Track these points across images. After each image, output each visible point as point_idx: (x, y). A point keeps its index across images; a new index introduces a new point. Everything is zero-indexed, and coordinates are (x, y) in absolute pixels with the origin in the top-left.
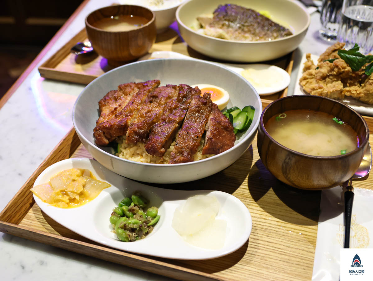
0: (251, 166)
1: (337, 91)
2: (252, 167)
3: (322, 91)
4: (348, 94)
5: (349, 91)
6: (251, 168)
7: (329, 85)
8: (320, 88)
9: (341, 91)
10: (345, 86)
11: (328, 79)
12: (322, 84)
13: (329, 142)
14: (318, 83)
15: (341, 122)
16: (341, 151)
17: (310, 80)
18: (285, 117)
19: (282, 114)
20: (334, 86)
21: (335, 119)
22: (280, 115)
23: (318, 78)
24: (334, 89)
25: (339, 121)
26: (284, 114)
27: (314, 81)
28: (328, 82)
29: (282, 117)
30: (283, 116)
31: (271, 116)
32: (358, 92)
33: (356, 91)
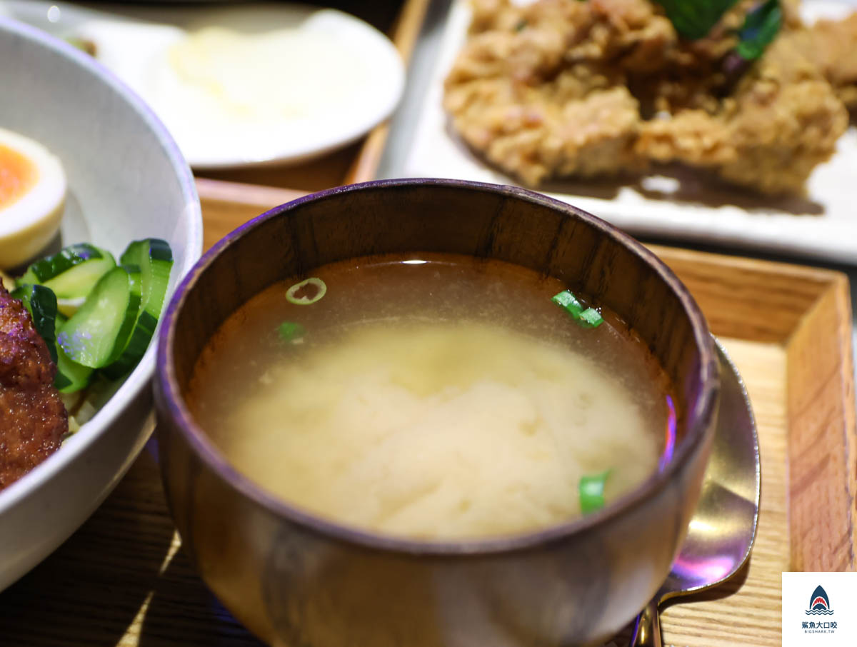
0: (166, 554)
1: (606, 139)
2: (169, 558)
3: (539, 142)
4: (661, 152)
5: (665, 138)
6: (165, 566)
7: (575, 109)
8: (531, 125)
9: (630, 140)
10: (647, 113)
11: (566, 82)
12: (539, 104)
13: (530, 429)
14: (519, 98)
15: (592, 316)
16: (584, 481)
17: (484, 87)
18: (319, 296)
19: (304, 283)
20: (594, 118)
21: (566, 299)
22: (294, 288)
23: (523, 73)
24: (594, 130)
25: (584, 308)
26: (314, 281)
27: (502, 89)
28: (570, 96)
29: (304, 301)
30: (310, 291)
31: (240, 300)
32: (708, 142)
33: (698, 135)
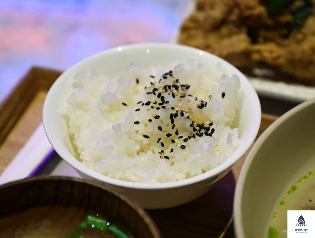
5: (259, 52)
32: (275, 55)
33: (271, 52)
